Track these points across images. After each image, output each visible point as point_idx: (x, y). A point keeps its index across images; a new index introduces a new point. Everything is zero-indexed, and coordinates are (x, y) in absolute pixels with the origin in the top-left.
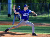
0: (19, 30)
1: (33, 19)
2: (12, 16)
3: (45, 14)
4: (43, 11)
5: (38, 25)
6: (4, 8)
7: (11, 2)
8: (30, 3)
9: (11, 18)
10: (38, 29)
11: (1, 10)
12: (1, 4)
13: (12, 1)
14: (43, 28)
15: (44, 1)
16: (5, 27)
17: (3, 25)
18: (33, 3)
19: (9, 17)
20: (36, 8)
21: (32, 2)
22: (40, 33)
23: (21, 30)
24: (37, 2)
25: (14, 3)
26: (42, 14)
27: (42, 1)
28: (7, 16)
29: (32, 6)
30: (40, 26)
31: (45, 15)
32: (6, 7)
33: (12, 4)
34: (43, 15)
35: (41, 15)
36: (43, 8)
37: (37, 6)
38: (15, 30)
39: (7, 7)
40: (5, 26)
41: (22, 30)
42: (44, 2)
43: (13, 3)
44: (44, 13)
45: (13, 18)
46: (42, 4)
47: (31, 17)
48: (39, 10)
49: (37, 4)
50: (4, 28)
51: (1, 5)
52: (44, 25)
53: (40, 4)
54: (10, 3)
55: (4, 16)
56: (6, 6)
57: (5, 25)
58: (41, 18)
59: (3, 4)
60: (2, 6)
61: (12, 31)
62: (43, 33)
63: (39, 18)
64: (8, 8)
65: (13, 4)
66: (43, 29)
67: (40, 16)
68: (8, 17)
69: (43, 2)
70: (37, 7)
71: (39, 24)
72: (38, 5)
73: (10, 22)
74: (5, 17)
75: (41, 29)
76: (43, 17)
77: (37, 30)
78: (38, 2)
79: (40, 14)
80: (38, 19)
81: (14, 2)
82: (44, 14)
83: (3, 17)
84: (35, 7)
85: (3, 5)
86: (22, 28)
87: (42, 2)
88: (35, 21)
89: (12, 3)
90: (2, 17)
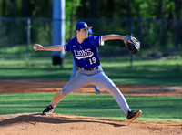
0: (91, 110)
1: (135, 72)
2: (65, 61)
3: (176, 55)
4: (171, 45)
5: (153, 92)
6: (40, 35)
7: (63, 17)
8: (125, 19)
9: (62, 69)
10: (153, 107)
11: (29, 41)
12: (29, 22)
13: (66, 13)
14: (171, 104)
15: (173, 12)
16: (44, 99)
17: (36, 94)
18: (135, 18)
19: (58, 66)
20: (146, 34)
21: (133, 15)
22: (160, 120)
23: (98, 108)
24: (149, 16)
25: (74, 18)
26: (165, 55)
27: (165, 13)
28: (50, 62)
29: (133, 28)
30: (161, 96)
31: (176, 59)
32: (46, 34)
33: (66, 24)
34: (169, 59)
35: (164, 59)
36: (170, 34)
37: (149, 27)
38: (78, 110)
39: (49, 33)
40: (43, 96)
41: (100, 110)
42: (175, 17)
43: (69, 18)
44: (172, 51)
45: (70, 69)
46: (166, 23)
47: (131, 67)
48: (158, 43)
49: (149, 20)
50: (40, 102)
51: (30, 27)
52: (174, 91)
53: (159, 22)
54: (60, 20)
55: (42, 64)
56: (48, 29)
57: (44, 93)
58: (162, 70)
59: (35, 22)
60: (31, 30)
61: (67, 113)
62: (172, 120)
63: (157, 70)
64: (52, 34)
65: (69, 23)
66: (171, 107)
67: (162, 62)
68: (53, 66)
69: (171, 17)
70: (151, 31)
71: (158, 88)
72: (152, 25)
73: (59, 84)
74: (43, 67)
75: (162, 104)
76: (171, 66)
77: (149, 107)
78: (152, 15)
79: (160, 54)
80: (155, 73)
81: (71, 15)
82: (172, 55)
83: (35, 67)
84: (143, 32)
85: (38, 26)
86: (100, 102)
87: (167, 15)
88: (143, 78)
89: (66, 20)
90: (32, 65)
